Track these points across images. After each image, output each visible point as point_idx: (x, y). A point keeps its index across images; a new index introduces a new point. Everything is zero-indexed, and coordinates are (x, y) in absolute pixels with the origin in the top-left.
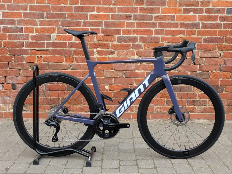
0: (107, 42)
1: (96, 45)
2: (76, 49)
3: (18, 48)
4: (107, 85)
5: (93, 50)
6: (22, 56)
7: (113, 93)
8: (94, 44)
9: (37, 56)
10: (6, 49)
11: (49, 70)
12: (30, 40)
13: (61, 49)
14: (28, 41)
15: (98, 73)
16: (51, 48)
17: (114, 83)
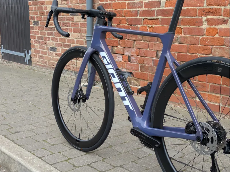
0: (218, 7)
1: (206, 11)
2: (184, 17)
3: (134, 18)
5: (202, 19)
6: (136, 26)
8: (203, 10)
9: (148, 25)
10: (126, 18)
11: (157, 43)
12: (144, 9)
14: (141, 9)
15: (205, 49)
16: (160, 17)
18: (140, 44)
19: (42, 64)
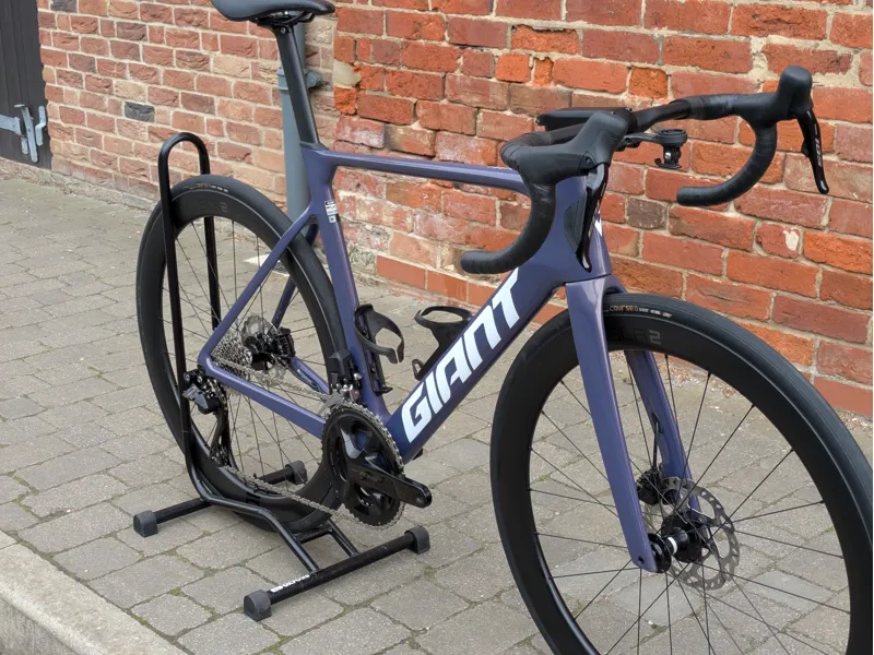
0: (813, 6)
1: (764, 18)
2: (675, 32)
3: (474, 18)
4: (797, 232)
5: (747, 44)
6: (485, 50)
7: (819, 276)
8: (753, 12)
9: (534, 54)
10: (441, 18)
13: (619, 28)
16: (580, 25)
17: (828, 226)
18: (498, 123)
19: (97, 168)
